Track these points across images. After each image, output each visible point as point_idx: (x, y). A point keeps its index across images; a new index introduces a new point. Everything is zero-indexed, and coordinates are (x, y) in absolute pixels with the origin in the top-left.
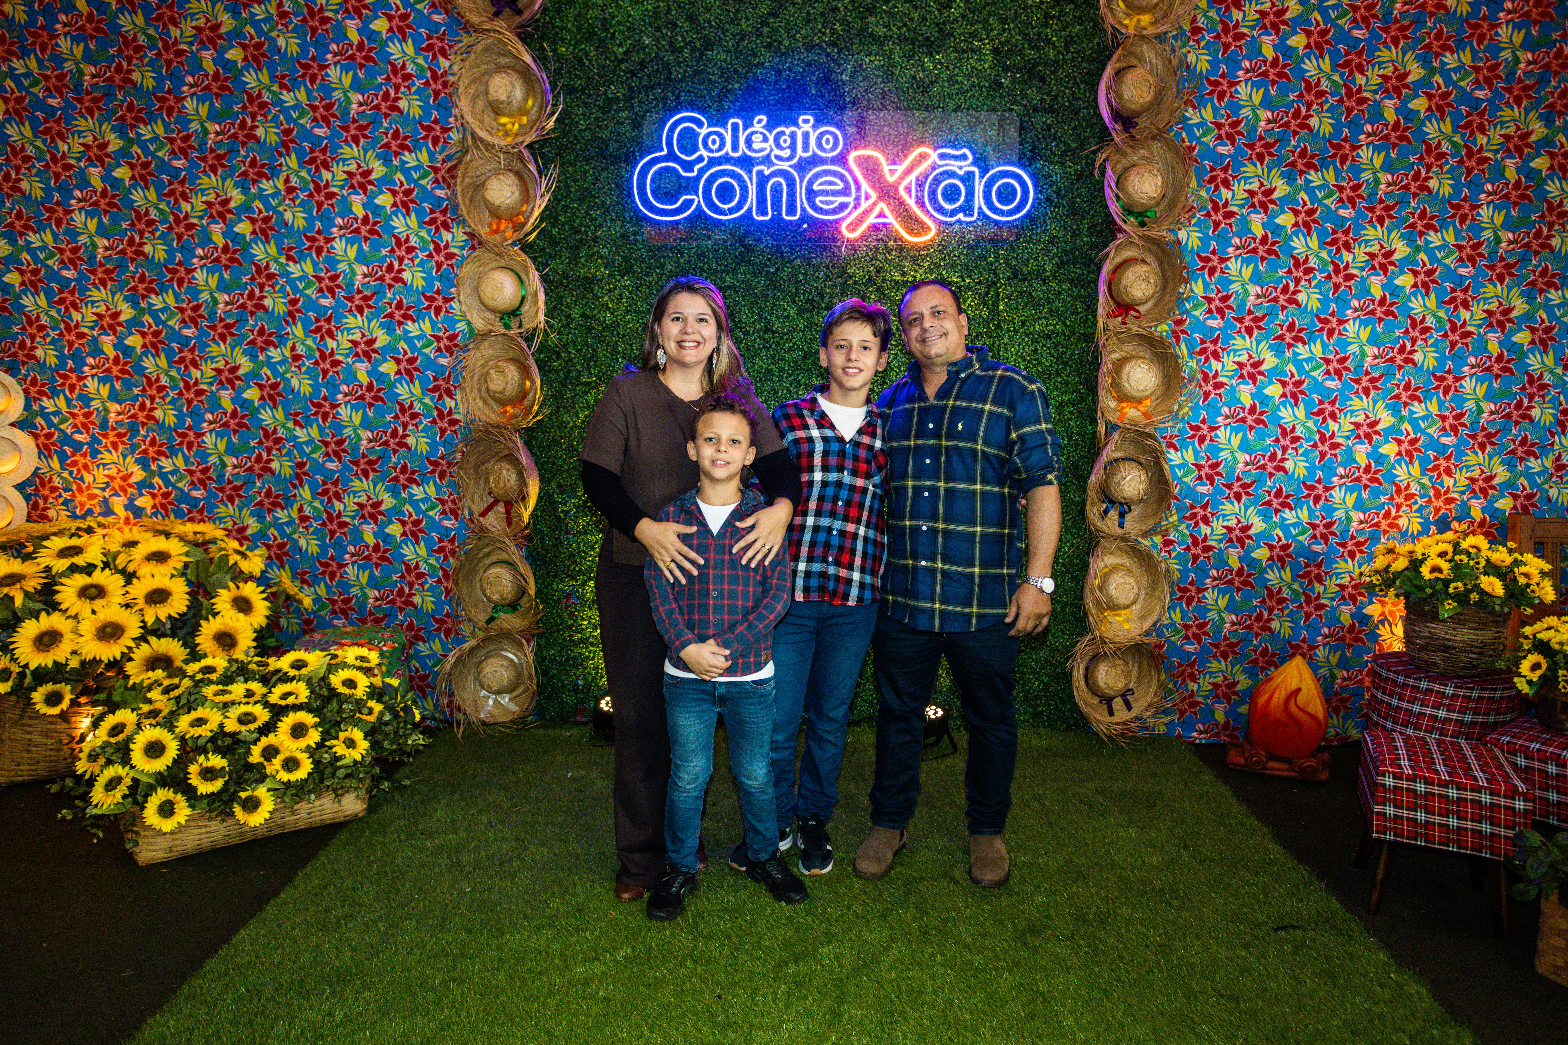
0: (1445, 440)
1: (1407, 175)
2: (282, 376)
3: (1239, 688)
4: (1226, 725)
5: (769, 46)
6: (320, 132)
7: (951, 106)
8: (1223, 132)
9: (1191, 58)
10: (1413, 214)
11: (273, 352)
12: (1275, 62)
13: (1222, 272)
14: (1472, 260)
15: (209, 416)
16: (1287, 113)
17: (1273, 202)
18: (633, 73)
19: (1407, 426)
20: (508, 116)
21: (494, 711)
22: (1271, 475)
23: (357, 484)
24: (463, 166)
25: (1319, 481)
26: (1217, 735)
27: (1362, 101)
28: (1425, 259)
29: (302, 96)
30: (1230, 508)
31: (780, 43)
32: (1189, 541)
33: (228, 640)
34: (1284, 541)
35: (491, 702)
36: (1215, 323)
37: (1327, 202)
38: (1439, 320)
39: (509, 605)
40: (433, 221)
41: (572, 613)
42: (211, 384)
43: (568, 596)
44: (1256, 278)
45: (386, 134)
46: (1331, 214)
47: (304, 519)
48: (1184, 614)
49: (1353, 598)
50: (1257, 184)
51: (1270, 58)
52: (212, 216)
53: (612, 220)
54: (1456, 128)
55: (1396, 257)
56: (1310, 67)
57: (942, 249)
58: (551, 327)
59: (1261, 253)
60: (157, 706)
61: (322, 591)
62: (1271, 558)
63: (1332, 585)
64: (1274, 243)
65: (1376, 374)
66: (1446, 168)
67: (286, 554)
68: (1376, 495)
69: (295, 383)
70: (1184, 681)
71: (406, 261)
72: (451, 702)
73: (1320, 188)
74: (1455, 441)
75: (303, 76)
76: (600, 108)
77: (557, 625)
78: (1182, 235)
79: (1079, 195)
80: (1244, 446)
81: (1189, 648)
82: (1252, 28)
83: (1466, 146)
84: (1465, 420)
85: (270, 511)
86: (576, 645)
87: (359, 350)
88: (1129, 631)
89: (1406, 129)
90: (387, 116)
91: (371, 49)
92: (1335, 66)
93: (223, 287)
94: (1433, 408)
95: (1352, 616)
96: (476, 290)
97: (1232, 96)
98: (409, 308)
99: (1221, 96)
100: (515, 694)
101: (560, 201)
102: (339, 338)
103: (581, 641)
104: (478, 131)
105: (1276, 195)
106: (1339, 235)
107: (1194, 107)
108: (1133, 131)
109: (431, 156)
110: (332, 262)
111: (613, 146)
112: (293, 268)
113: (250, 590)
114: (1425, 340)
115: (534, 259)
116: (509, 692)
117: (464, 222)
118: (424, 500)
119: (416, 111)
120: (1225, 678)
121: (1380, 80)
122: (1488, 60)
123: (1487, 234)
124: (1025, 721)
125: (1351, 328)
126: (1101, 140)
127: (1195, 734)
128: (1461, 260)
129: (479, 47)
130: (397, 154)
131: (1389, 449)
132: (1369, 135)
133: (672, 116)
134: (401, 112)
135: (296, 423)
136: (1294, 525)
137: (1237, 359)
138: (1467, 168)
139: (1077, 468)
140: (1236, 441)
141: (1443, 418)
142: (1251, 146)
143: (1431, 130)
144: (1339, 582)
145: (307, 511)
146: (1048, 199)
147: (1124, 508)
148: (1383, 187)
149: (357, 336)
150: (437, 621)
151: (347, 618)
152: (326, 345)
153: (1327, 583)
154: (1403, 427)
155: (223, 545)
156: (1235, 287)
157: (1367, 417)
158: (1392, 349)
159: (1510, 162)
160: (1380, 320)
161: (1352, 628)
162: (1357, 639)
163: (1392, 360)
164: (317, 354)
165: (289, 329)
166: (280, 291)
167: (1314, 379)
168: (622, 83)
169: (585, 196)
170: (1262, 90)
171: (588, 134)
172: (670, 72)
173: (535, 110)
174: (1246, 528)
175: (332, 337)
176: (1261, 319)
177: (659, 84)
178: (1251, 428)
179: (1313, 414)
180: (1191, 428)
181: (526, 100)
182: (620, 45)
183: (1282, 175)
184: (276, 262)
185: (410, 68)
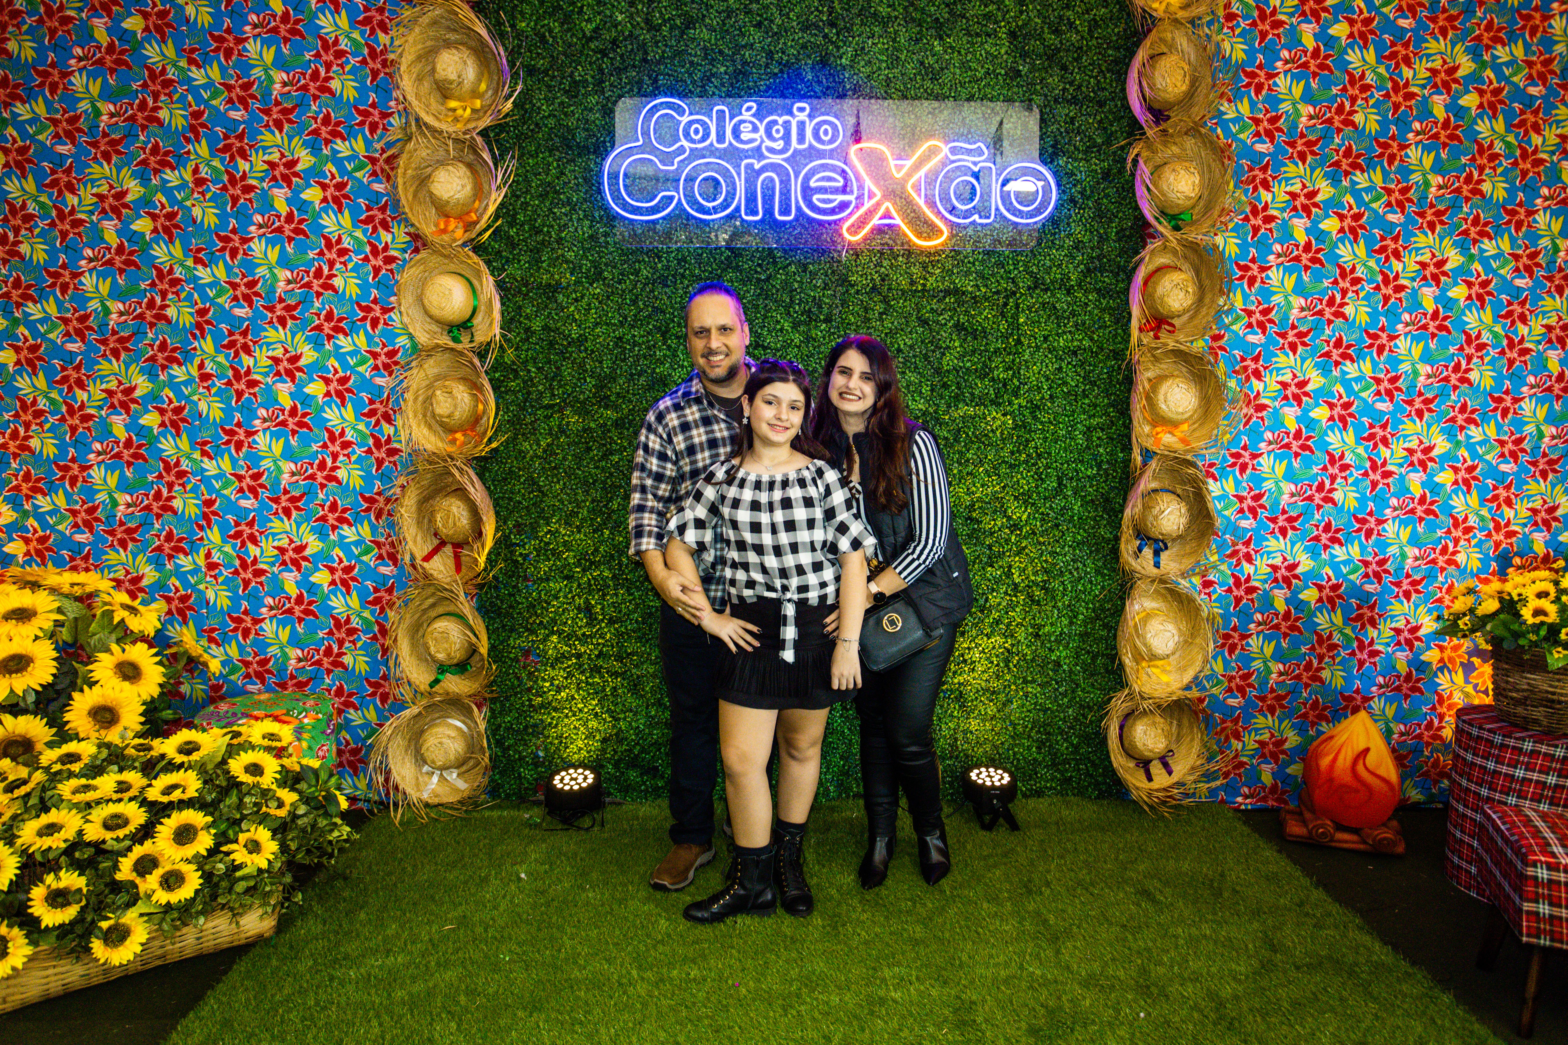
0: (1504, 467)
1: (1458, 178)
2: (187, 398)
3: (1287, 746)
4: (1274, 787)
5: (759, 25)
6: (236, 115)
7: (963, 96)
8: (1261, 129)
9: (1227, 46)
10: (1466, 220)
11: (177, 371)
12: (1316, 53)
13: (1263, 282)
14: (1529, 270)
15: (98, 446)
16: (1329, 108)
17: (1316, 205)
18: (604, 53)
19: (1463, 452)
20: (459, 100)
21: (440, 790)
22: (1319, 507)
23: (277, 525)
24: (404, 156)
25: (1371, 514)
26: (1264, 799)
27: (1410, 96)
28: (1480, 269)
29: (215, 74)
30: (1275, 544)
31: (772, 21)
32: (1231, 581)
33: (108, 716)
34: (1334, 581)
35: (435, 779)
36: (1256, 338)
37: (1374, 205)
38: (1495, 335)
39: (457, 665)
40: (369, 220)
41: (531, 674)
42: (100, 408)
43: (527, 653)
44: (1299, 289)
45: (315, 119)
46: (1379, 220)
47: (212, 566)
48: (1226, 663)
49: (1409, 643)
50: (1300, 186)
51: (1311, 49)
52: (104, 211)
53: (579, 219)
54: (1510, 127)
55: (1448, 267)
56: (1354, 58)
57: (954, 254)
58: (508, 341)
59: (1304, 262)
61: (233, 651)
62: (1320, 600)
63: (1386, 628)
64: (1318, 251)
65: (1430, 395)
66: (1499, 170)
67: (190, 608)
68: (1432, 529)
69: (203, 406)
70: (1227, 739)
71: (338, 266)
72: (387, 780)
73: (1367, 190)
74: (1515, 468)
75: (217, 50)
76: (566, 92)
77: (513, 687)
78: (1219, 240)
79: (1107, 196)
80: (1289, 475)
81: (1232, 702)
82: (1291, 15)
83: (1520, 146)
84: (1525, 445)
85: (170, 557)
86: (535, 711)
87: (281, 368)
88: (1167, 684)
89: (1457, 127)
90: (316, 98)
91: (297, 22)
92: (1381, 58)
93: (116, 294)
94: (1491, 432)
95: (1410, 663)
96: (420, 298)
97: (1270, 89)
98: (341, 320)
99: (1259, 89)
100: (464, 769)
101: (518, 197)
102: (257, 354)
103: (542, 706)
104: (423, 115)
105: (1319, 198)
106: (1388, 242)
107: (1230, 101)
108: (1164, 126)
109: (368, 144)
110: (250, 265)
111: (580, 136)
112: (202, 272)
113: (140, 653)
114: (1481, 358)
115: (488, 263)
116: (457, 767)
117: (407, 220)
118: (357, 543)
119: (350, 94)
120: (1272, 735)
121: (1428, 74)
122: (1541, 54)
123: (1544, 242)
124: (1051, 788)
125: (1402, 344)
126: (1130, 134)
127: (1240, 799)
128: (1517, 270)
129: (425, 20)
130: (327, 142)
132: (1418, 133)
134: (333, 94)
135: (204, 453)
136: (1345, 563)
137: (1280, 379)
138: (1522, 171)
139: (1107, 500)
140: (1280, 469)
141: (1502, 443)
142: (1292, 144)
143: (1483, 128)
144: (1394, 625)
145: (216, 557)
146: (1072, 200)
147: (1159, 546)
148: (1433, 190)
149: (279, 353)
150: (371, 684)
151: (263, 682)
152: (241, 363)
153: (1381, 627)
154: (1459, 454)
155: (107, 598)
156: (1277, 299)
157: (1421, 442)
158: (1446, 367)
160: (1433, 336)
161: (1409, 676)
162: (1414, 689)
163: (1446, 379)
164: (230, 373)
165: (196, 344)
166: (185, 300)
167: (1364, 400)
168: (591, 64)
169: (548, 191)
170: (1302, 83)
171: (552, 122)
172: (646, 53)
173: (490, 93)
174: (1293, 567)
175: (249, 352)
176: (1305, 334)
177: (634, 66)
178: (1297, 455)
179: (1363, 439)
180: (1233, 455)
181: (479, 81)
182: (589, 20)
183: (1326, 176)
184: (182, 265)
185: (344, 44)
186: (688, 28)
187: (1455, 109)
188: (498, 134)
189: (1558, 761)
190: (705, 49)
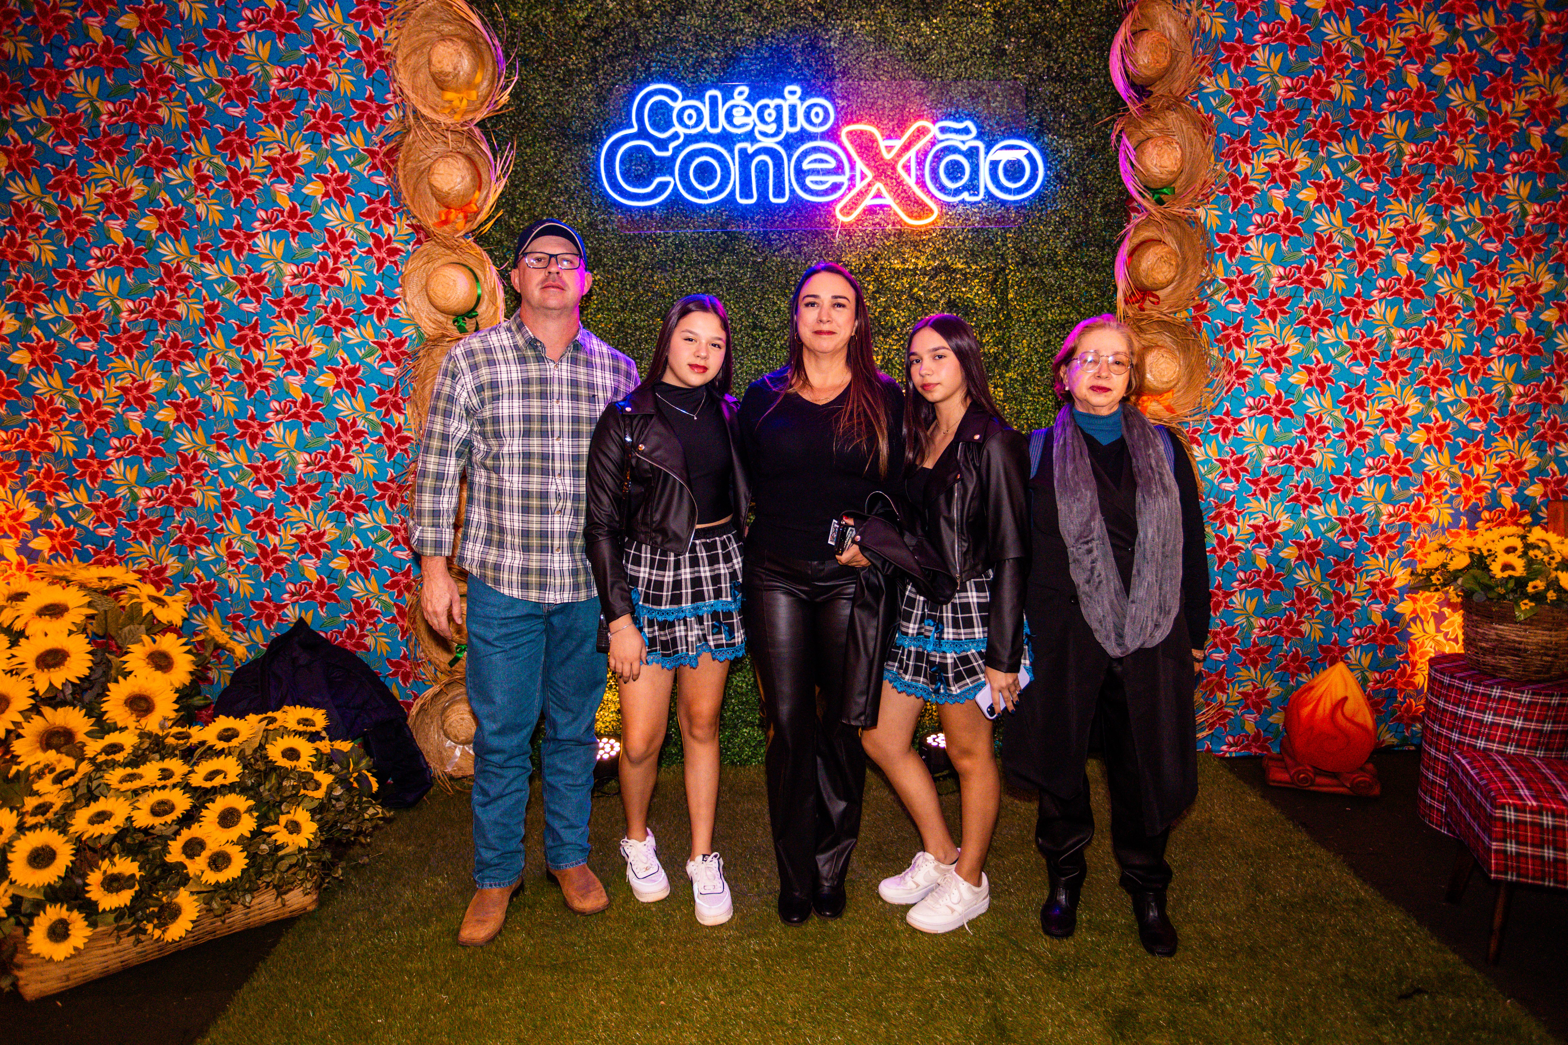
0: (1474, 426)
1: (1431, 146)
2: (201, 393)
3: (1269, 696)
4: (1257, 736)
5: (748, 10)
6: (235, 111)
7: (950, 76)
8: (1240, 102)
9: (1207, 20)
10: (1438, 187)
11: (189, 367)
12: (1293, 24)
13: (1243, 252)
14: (1498, 235)
15: (115, 442)
16: (1306, 80)
17: (1294, 176)
18: (596, 41)
19: (1435, 412)
20: (455, 91)
22: (1298, 469)
23: (294, 514)
24: (404, 149)
25: (1347, 474)
26: (1248, 747)
27: (1384, 66)
28: (1452, 234)
29: (212, 70)
30: (1256, 505)
31: (761, 6)
33: (143, 705)
34: (1313, 539)
35: (457, 754)
36: (1237, 307)
37: (1350, 175)
38: (1466, 298)
40: (371, 213)
42: (116, 405)
44: (1278, 258)
45: (314, 113)
46: (1354, 189)
47: (233, 556)
49: (1384, 596)
50: (1278, 157)
51: (1288, 21)
52: (109, 211)
53: (577, 208)
54: (1480, 94)
55: (1421, 233)
56: (1330, 30)
57: (945, 233)
59: (1283, 231)
60: (47, 799)
61: (258, 637)
62: (1300, 557)
63: (1362, 582)
64: (1296, 220)
65: (1403, 358)
66: (1471, 137)
67: (214, 597)
68: (1405, 487)
69: (216, 401)
70: (1212, 691)
71: (342, 259)
73: (1342, 160)
74: (1485, 427)
75: (212, 47)
76: (561, 81)
78: (1201, 212)
79: (1092, 172)
80: (1269, 439)
81: (1216, 656)
83: (1491, 113)
84: (1494, 404)
85: (192, 548)
87: (291, 361)
89: (1429, 96)
90: (313, 92)
91: (291, 16)
92: (1355, 29)
93: (125, 292)
94: (1462, 392)
95: (1384, 614)
96: (426, 288)
97: (1249, 63)
98: (348, 312)
99: (1238, 62)
101: (517, 186)
102: (267, 348)
104: (420, 107)
105: (1297, 169)
106: (1364, 210)
107: (1210, 75)
108: (1146, 101)
109: (367, 137)
110: (256, 261)
111: (577, 124)
112: (209, 269)
113: (169, 643)
114: (1453, 321)
115: (490, 252)
117: (408, 212)
118: (373, 530)
119: (347, 87)
120: (1255, 687)
121: (1402, 44)
122: (1511, 21)
123: (1513, 207)
125: (1377, 310)
126: (1114, 110)
127: (1224, 748)
128: (1487, 235)
130: (326, 137)
131: (1418, 437)
132: (1392, 103)
133: (641, 89)
134: (330, 89)
135: (220, 447)
136: (1322, 521)
137: (1260, 346)
138: (1492, 137)
140: (1261, 433)
141: (1472, 403)
142: (1270, 117)
143: (1455, 97)
144: (1369, 579)
145: (237, 547)
146: (1059, 177)
148: (1407, 158)
149: (288, 346)
150: (393, 664)
152: (251, 357)
153: (1357, 581)
154: (1431, 414)
155: (135, 591)
156: (1256, 269)
157: (1395, 404)
158: (1419, 331)
159: (1536, 131)
160: (1407, 300)
161: (1383, 627)
162: (1389, 639)
163: (1419, 343)
164: (241, 368)
165: (207, 340)
166: (194, 296)
167: (1341, 365)
168: (584, 52)
169: (546, 180)
170: (1280, 56)
171: (548, 111)
172: (638, 40)
173: (486, 83)
174: (1274, 526)
175: (259, 347)
176: (1285, 302)
177: (627, 54)
178: (1277, 419)
179: (1339, 402)
180: (1215, 422)
181: (475, 72)
182: (581, 9)
183: (1303, 147)
184: (189, 262)
185: (339, 38)
186: (679, 14)
187: (1428, 78)
188: (494, 125)
189: (1524, 705)
190: (696, 35)
